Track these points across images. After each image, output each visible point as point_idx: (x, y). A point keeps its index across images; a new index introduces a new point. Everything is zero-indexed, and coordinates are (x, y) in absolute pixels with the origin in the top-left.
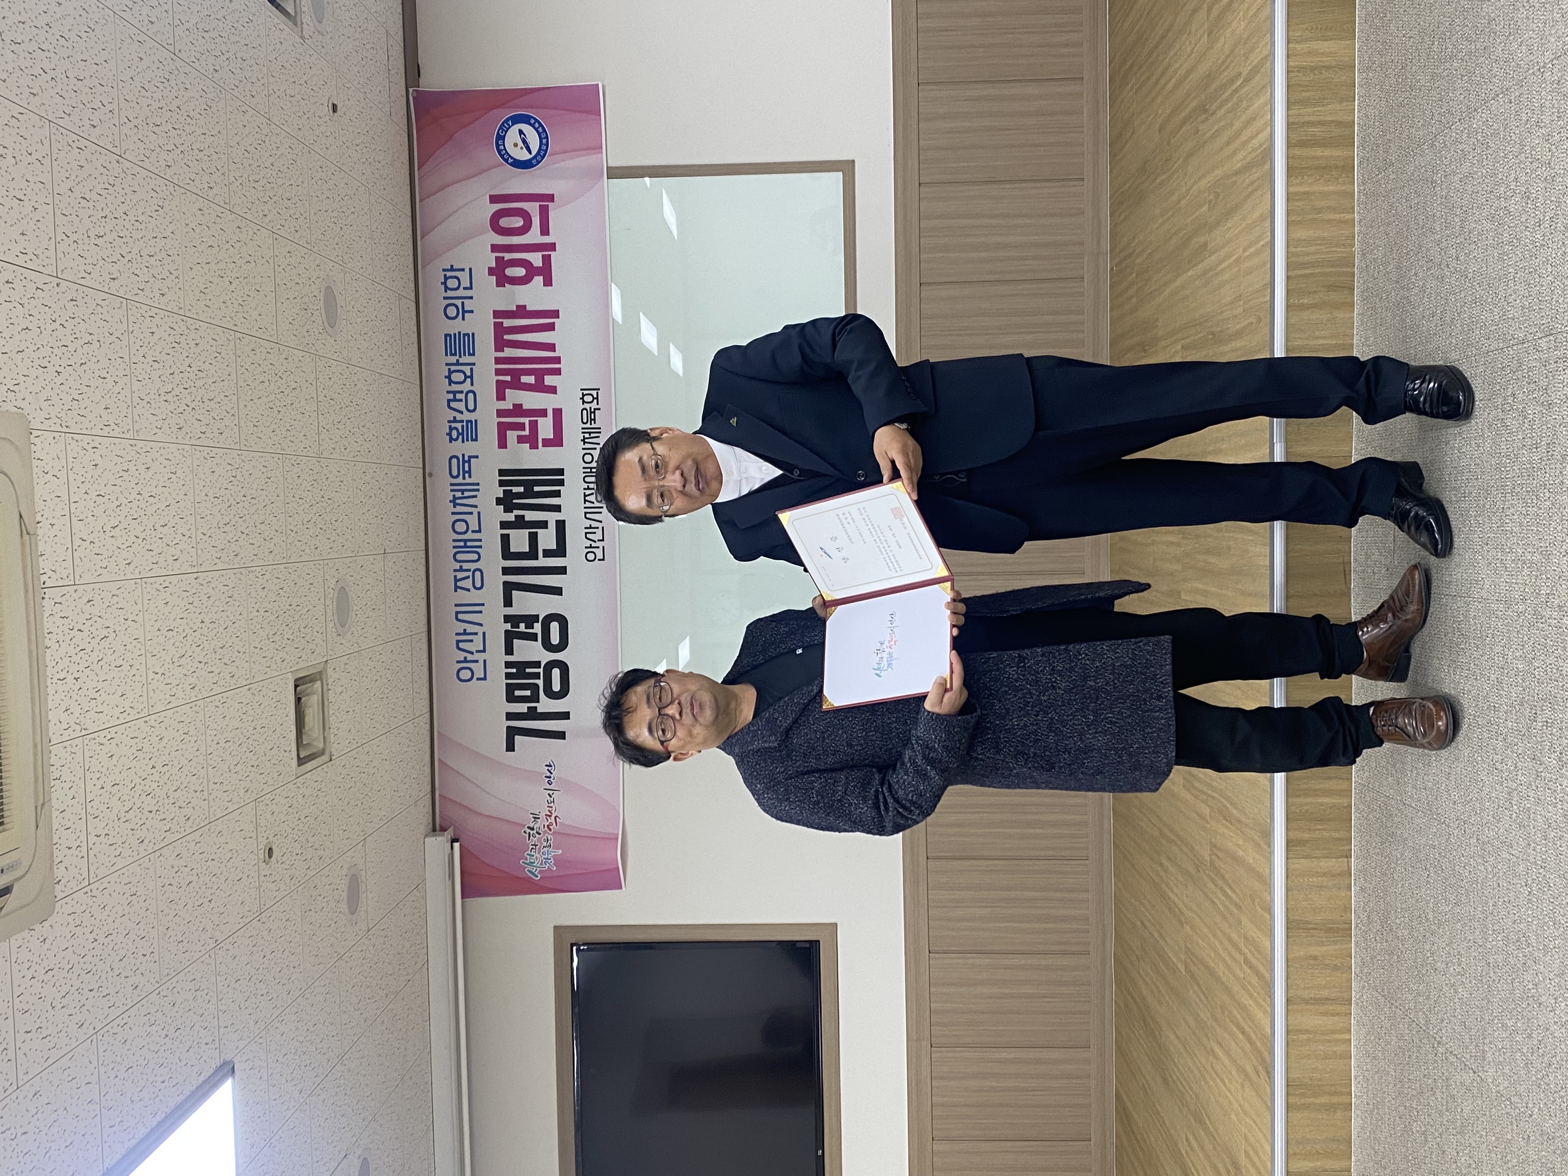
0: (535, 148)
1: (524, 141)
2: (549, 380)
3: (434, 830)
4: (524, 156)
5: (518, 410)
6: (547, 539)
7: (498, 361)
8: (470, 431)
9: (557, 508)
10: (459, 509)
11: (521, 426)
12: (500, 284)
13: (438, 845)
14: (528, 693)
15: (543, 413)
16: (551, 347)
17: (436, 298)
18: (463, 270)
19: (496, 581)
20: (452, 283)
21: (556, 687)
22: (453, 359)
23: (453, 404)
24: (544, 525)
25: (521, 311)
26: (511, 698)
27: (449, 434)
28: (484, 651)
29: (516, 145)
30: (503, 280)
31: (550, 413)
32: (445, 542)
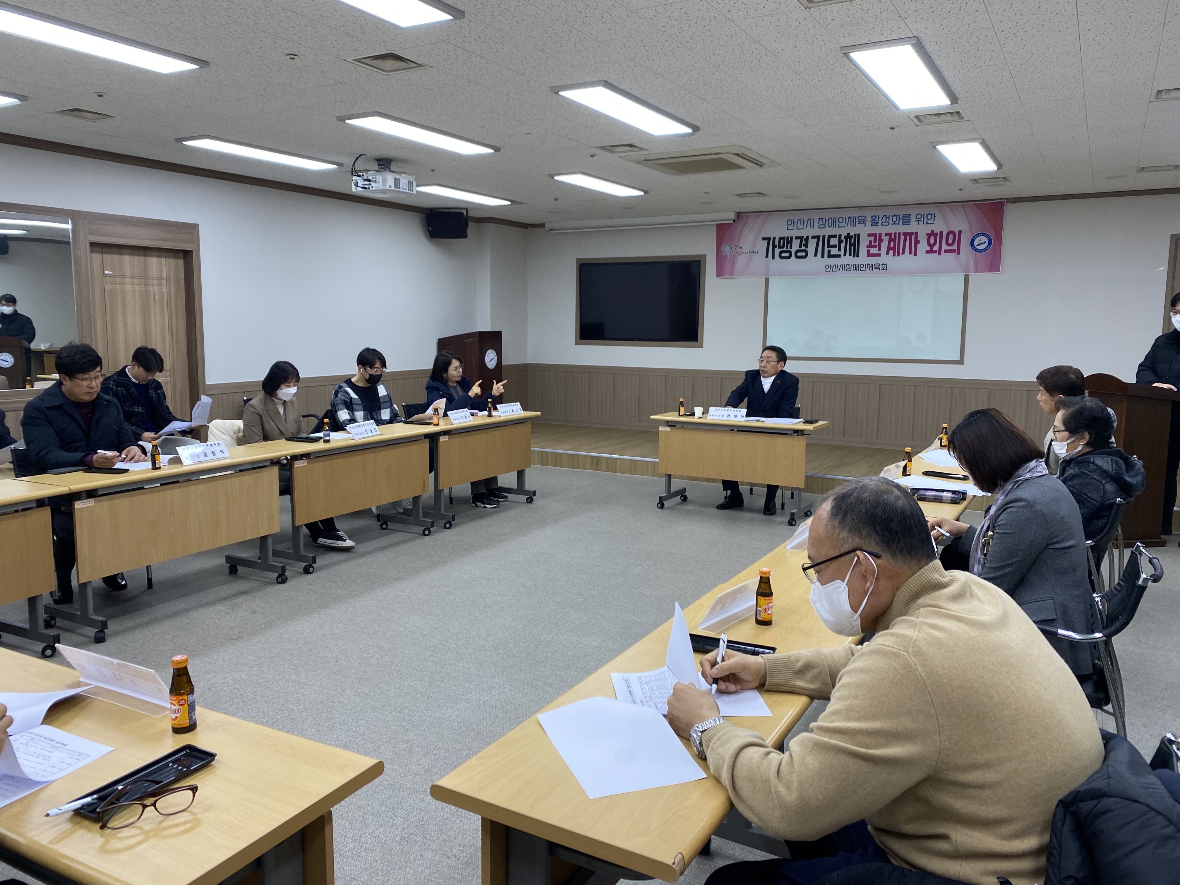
0: (978, 247)
1: (981, 244)
2: (891, 252)
3: (738, 213)
4: (976, 243)
5: (881, 241)
6: (834, 251)
7: (899, 234)
8: (874, 223)
9: (845, 255)
10: (847, 220)
11: (875, 242)
12: (928, 234)
13: (732, 216)
14: (781, 244)
15: (879, 250)
16: (903, 253)
17: (925, 211)
18: (934, 220)
19: (821, 233)
20: (929, 217)
21: (783, 255)
22: (901, 217)
23: (885, 217)
24: (839, 250)
25: (917, 242)
26: (780, 239)
27: (874, 216)
28: (797, 229)
29: (980, 240)
30: (929, 235)
31: (879, 252)
32: (835, 214)
